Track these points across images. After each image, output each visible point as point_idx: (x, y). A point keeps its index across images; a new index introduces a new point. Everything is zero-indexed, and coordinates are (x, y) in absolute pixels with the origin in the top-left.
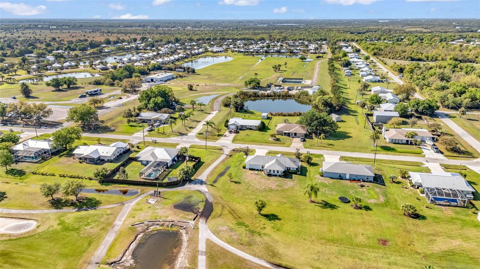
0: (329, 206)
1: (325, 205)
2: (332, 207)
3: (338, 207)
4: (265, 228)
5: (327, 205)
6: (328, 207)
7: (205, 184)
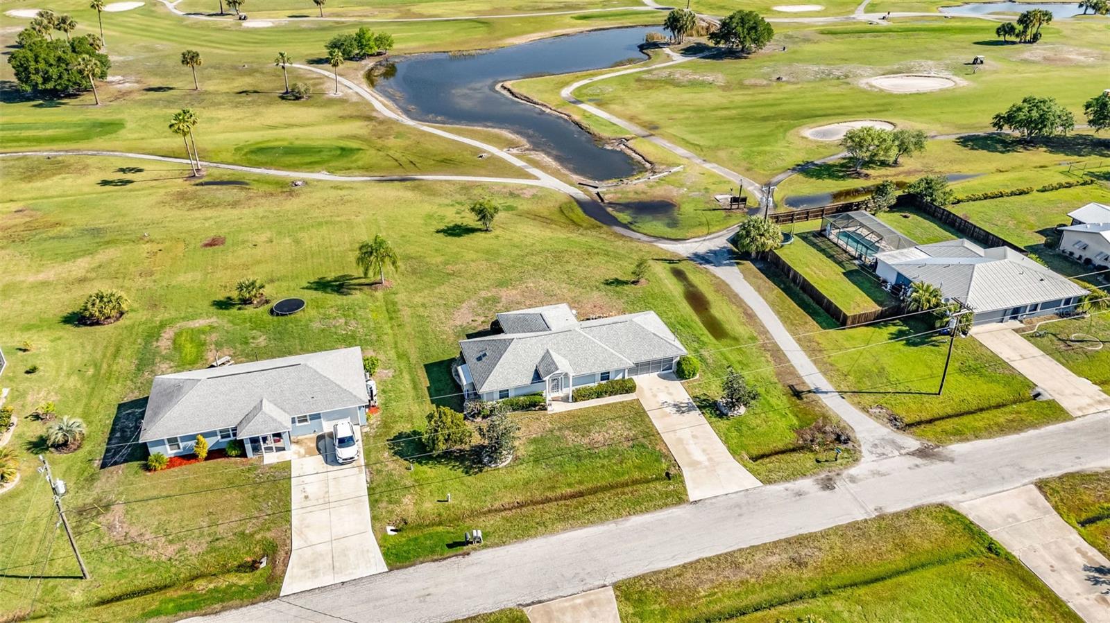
0: (332, 286)
1: (341, 286)
2: (322, 285)
3: (307, 288)
4: (458, 213)
5: (337, 286)
6: (335, 281)
7: (690, 259)
